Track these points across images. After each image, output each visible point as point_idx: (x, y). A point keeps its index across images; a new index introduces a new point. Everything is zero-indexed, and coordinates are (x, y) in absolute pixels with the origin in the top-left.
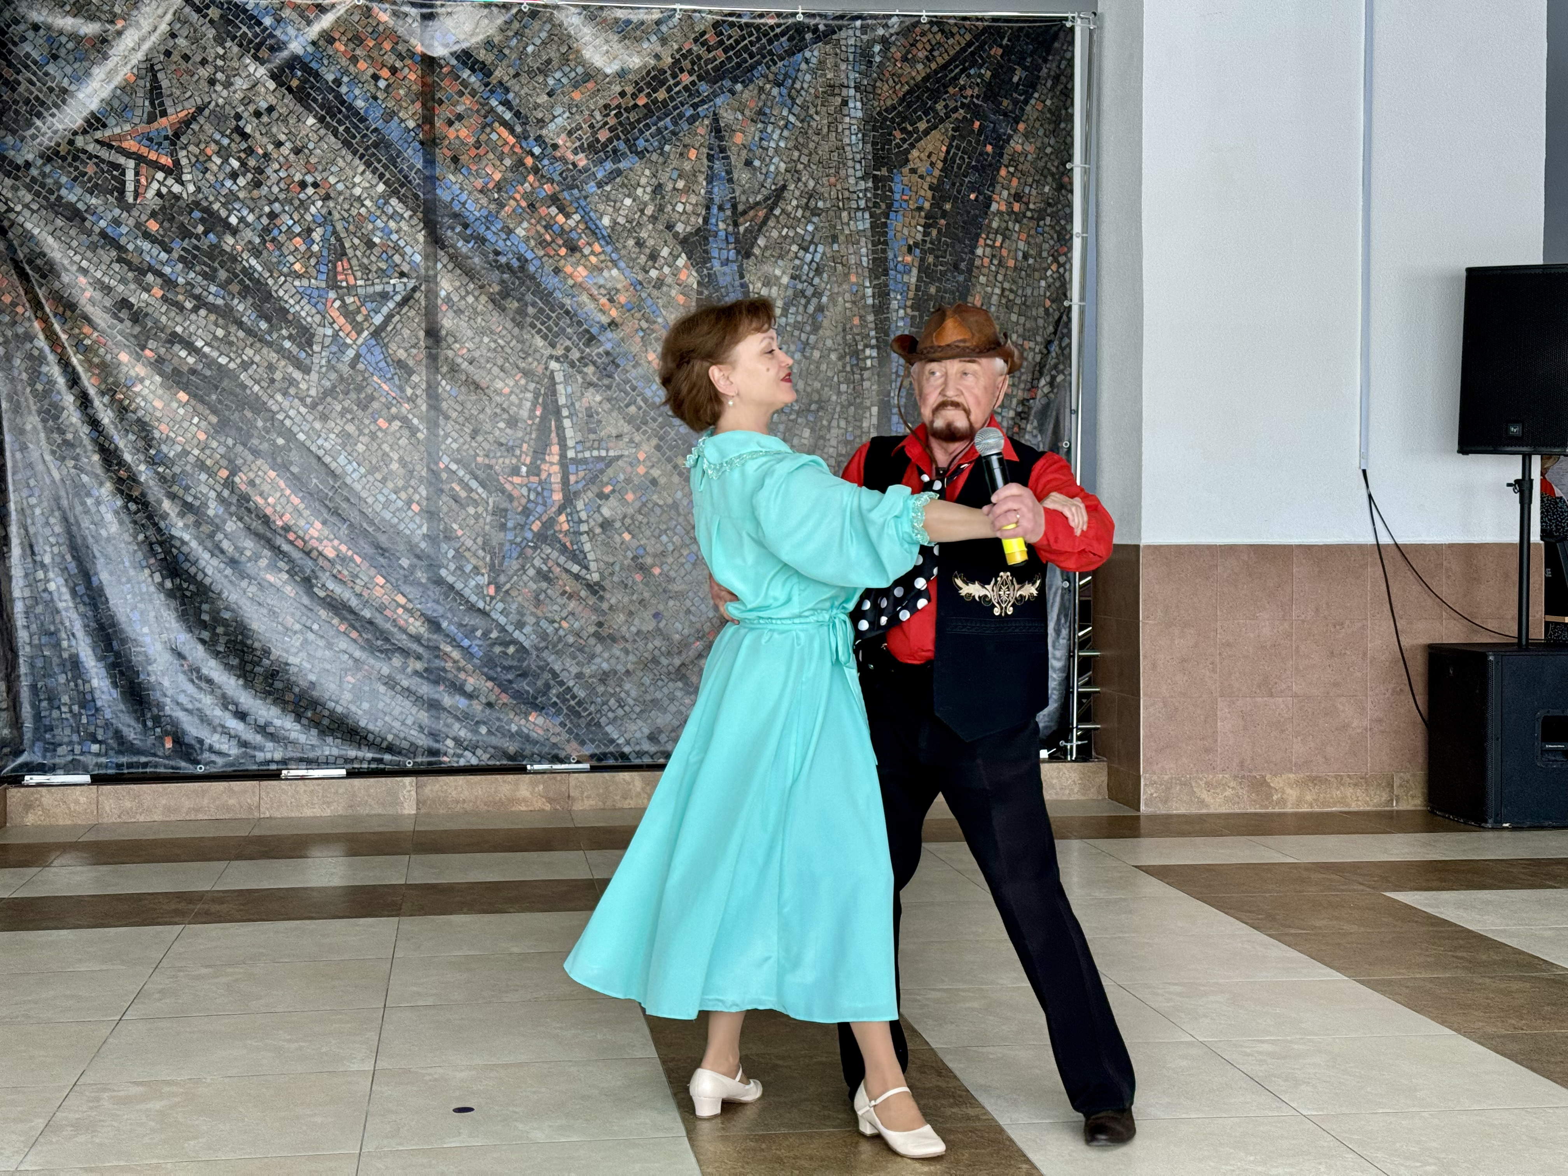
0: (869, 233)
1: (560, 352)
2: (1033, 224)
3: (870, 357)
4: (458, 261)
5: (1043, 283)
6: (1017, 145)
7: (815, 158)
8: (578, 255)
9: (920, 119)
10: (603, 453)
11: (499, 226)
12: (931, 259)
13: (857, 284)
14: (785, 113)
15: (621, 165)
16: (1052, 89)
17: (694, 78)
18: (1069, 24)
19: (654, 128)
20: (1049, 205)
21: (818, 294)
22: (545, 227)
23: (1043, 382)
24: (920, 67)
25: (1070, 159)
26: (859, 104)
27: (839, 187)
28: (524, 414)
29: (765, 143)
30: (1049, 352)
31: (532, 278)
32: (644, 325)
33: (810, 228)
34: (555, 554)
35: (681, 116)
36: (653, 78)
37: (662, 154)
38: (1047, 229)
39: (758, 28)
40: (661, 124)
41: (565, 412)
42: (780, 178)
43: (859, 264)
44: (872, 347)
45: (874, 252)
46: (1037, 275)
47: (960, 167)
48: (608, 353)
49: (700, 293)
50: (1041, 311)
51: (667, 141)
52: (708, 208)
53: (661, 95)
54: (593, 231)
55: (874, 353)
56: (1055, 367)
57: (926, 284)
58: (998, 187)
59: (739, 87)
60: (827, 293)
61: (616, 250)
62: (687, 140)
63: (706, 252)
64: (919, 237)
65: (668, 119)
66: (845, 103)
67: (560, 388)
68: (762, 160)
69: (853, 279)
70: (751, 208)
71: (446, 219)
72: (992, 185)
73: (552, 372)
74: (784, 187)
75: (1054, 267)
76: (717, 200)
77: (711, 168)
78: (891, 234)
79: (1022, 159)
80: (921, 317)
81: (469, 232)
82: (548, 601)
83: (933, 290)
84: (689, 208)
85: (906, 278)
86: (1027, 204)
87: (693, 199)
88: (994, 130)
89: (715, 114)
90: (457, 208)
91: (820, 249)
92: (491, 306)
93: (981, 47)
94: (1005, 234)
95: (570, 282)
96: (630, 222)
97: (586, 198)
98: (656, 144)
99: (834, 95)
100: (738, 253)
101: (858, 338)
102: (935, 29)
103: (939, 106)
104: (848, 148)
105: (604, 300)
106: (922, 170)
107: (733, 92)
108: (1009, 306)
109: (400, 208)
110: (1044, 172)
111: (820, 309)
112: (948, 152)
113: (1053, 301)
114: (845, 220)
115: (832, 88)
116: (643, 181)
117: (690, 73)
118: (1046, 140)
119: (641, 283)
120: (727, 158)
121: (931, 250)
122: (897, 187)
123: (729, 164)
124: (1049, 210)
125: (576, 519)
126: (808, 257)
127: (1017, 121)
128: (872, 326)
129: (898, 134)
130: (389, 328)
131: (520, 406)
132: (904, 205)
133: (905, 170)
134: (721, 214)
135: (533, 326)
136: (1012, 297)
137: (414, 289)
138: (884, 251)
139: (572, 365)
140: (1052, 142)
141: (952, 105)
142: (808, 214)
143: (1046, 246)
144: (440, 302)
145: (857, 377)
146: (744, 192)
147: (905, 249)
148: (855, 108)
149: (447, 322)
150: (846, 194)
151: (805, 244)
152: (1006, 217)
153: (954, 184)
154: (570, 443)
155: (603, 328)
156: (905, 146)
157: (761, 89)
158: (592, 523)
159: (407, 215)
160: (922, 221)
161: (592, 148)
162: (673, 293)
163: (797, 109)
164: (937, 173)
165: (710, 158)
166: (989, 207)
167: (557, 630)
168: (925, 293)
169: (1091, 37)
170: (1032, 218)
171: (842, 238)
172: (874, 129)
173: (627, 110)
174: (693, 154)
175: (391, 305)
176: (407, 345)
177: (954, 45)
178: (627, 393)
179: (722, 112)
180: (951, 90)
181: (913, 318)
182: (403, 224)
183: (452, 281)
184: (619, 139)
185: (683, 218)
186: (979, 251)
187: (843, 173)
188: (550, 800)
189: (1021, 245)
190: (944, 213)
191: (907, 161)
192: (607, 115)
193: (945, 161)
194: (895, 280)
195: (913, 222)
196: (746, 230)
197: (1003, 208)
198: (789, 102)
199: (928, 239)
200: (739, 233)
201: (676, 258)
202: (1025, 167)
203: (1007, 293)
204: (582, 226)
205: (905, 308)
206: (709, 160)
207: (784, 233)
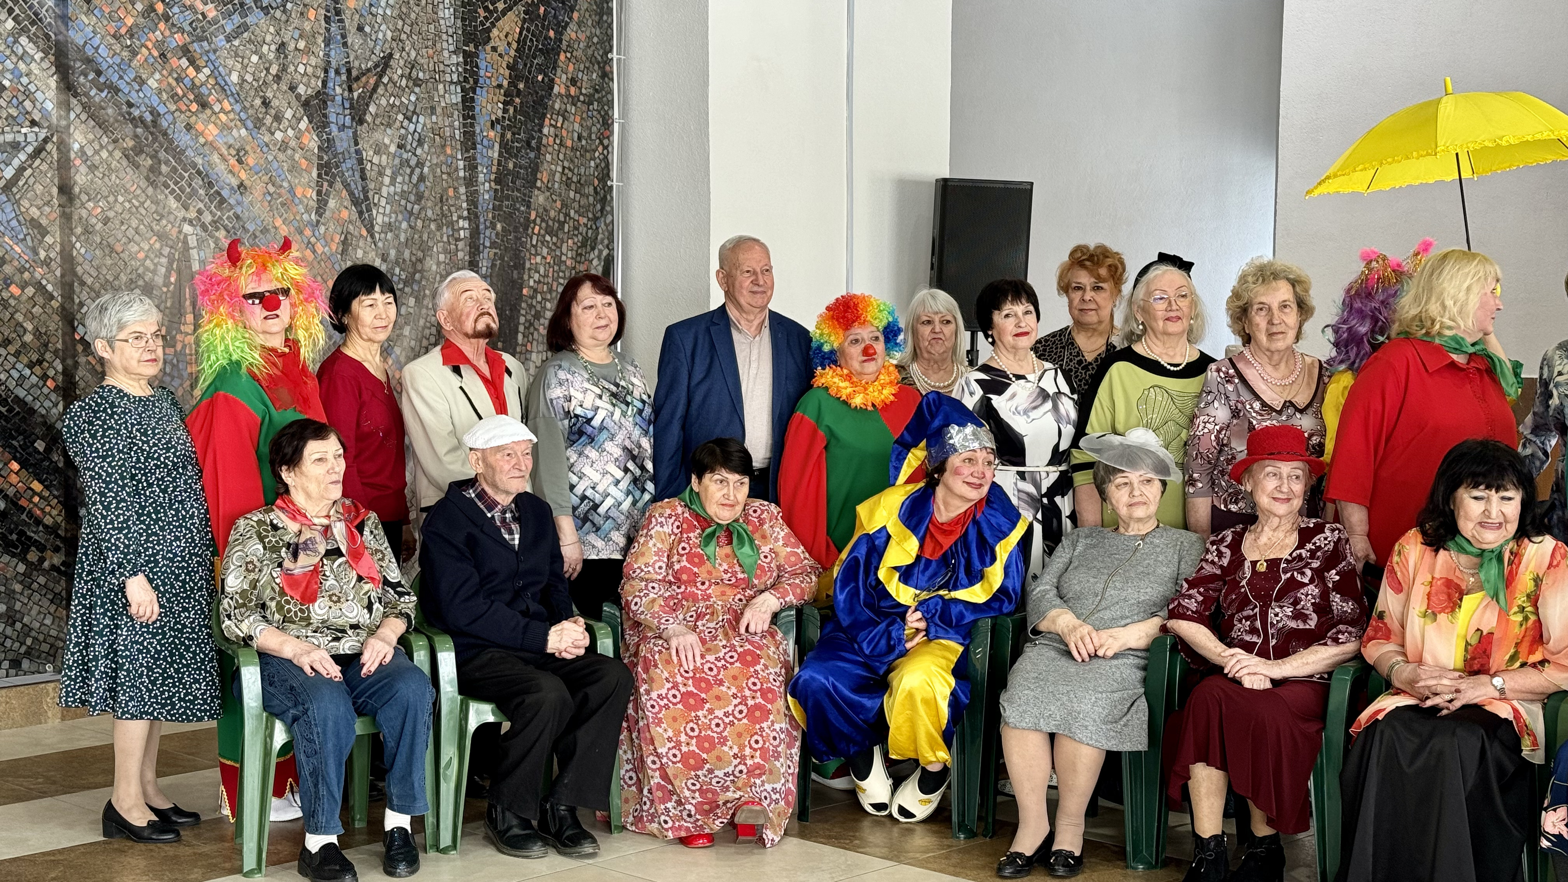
0: (460, 106)
1: (193, 214)
2: (585, 108)
3: (463, 228)
4: (92, 113)
5: (592, 163)
6: (571, 33)
7: (416, 29)
8: (208, 112)
11: (132, 76)
12: (509, 135)
13: (452, 156)
15: (248, 20)
20: (597, 91)
21: (420, 164)
22: (176, 80)
23: (592, 256)
25: (611, 51)
27: (436, 60)
28: (159, 280)
29: (374, 10)
30: (597, 228)
31: (165, 134)
32: (272, 189)
33: (413, 98)
37: (284, 11)
38: (595, 113)
42: (387, 46)
43: (453, 137)
44: (464, 219)
45: (465, 125)
46: (588, 155)
47: (530, 48)
48: (238, 217)
49: (320, 158)
50: (591, 188)
52: (326, 71)
54: (223, 89)
55: (466, 226)
56: (602, 241)
57: (506, 159)
58: (559, 70)
60: (428, 164)
61: (244, 108)
63: (325, 116)
64: (500, 113)
67: (194, 253)
68: (372, 27)
69: (449, 151)
70: (364, 74)
71: (78, 64)
72: (554, 68)
73: (186, 236)
74: (391, 56)
75: (600, 149)
76: (334, 64)
77: (328, 30)
78: (477, 109)
79: (576, 46)
80: (502, 191)
81: (102, 80)
83: (511, 165)
84: (310, 70)
85: (490, 153)
86: (580, 88)
87: (313, 61)
88: (555, 17)
90: (89, 52)
91: (422, 119)
92: (125, 162)
94: (564, 114)
95: (202, 140)
96: (257, 80)
97: (215, 51)
98: (279, 1)
100: (353, 119)
101: (453, 209)
104: (442, 22)
105: (233, 161)
106: (501, 49)
108: (568, 183)
109: (31, 48)
110: (592, 59)
111: (422, 179)
112: (521, 33)
113: (599, 181)
116: (269, 38)
118: (593, 30)
119: (267, 145)
120: (341, 21)
121: (509, 127)
122: (482, 64)
123: (344, 28)
124: (597, 96)
126: (412, 127)
127: (572, 10)
128: (464, 197)
129: (482, 12)
130: (21, 183)
131: (154, 272)
132: (488, 81)
133: (488, 48)
134: (338, 78)
135: (167, 186)
136: (570, 175)
137: (46, 140)
138: (472, 125)
139: (204, 227)
140: (598, 33)
142: (411, 84)
143: (594, 129)
144: (73, 155)
145: (453, 247)
146: (357, 58)
147: (489, 124)
149: (81, 178)
150: (442, 67)
151: (409, 114)
152: (565, 100)
153: (525, 65)
155: (233, 191)
156: (488, 24)
159: (38, 56)
160: (502, 98)
162: (297, 156)
164: (512, 53)
165: (327, 19)
166: (552, 88)
168: (505, 168)
170: (584, 102)
171: (439, 110)
172: (463, 5)
174: (312, 14)
175: (23, 156)
176: (39, 202)
181: (496, 191)
182: (33, 66)
183: (85, 134)
185: (305, 80)
186: (545, 131)
187: (438, 45)
189: (577, 126)
190: (519, 93)
191: (489, 39)
193: (518, 42)
194: (481, 153)
195: (495, 99)
196: (359, 97)
197: (563, 91)
199: (506, 116)
200: (353, 99)
201: (299, 120)
202: (579, 54)
203: (566, 171)
204: (212, 81)
205: (490, 181)
206: (326, 22)
207: (391, 102)
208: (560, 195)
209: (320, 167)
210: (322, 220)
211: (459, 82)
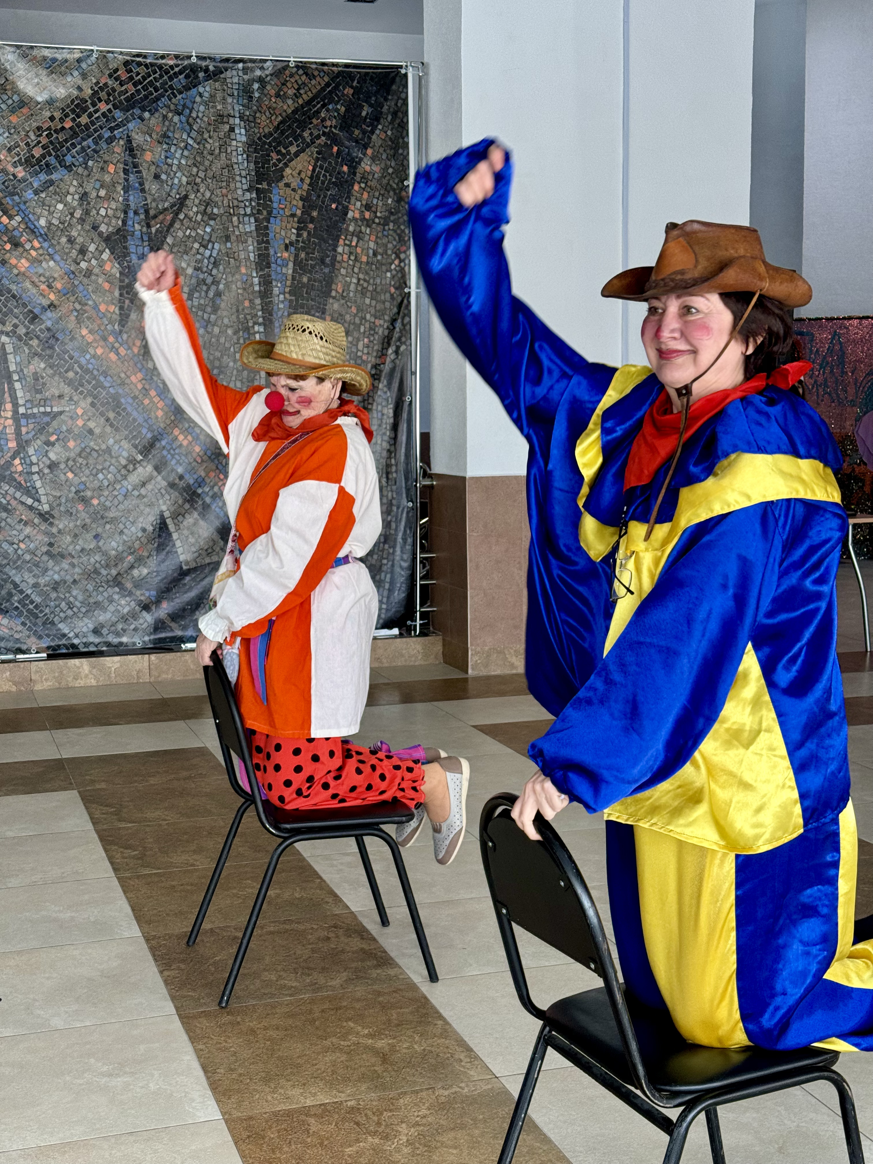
0: (254, 234)
1: (9, 328)
2: (380, 228)
3: (258, 332)
5: (389, 275)
6: (366, 166)
7: (210, 174)
8: (21, 249)
9: (291, 144)
10: (48, 409)
12: (303, 255)
13: (247, 275)
14: (185, 136)
15: (53, 177)
16: (392, 122)
17: (110, 106)
18: (403, 71)
19: (79, 147)
20: (392, 213)
21: (216, 282)
23: (390, 351)
24: (290, 102)
25: (407, 178)
26: (243, 131)
27: (230, 197)
29: (169, 161)
30: (394, 328)
32: (78, 306)
33: (208, 230)
34: (12, 491)
35: (100, 137)
36: (77, 106)
37: (86, 168)
38: (391, 232)
39: (160, 67)
40: (84, 143)
41: (15, 377)
42: (182, 189)
43: (248, 259)
44: (260, 324)
45: (259, 249)
46: (384, 268)
47: (323, 183)
48: (49, 329)
49: (121, 281)
50: (388, 295)
51: (88, 157)
52: (126, 213)
53: (84, 119)
54: (33, 231)
55: (261, 329)
56: (399, 339)
57: (300, 275)
58: (353, 200)
59: (147, 115)
60: (223, 281)
61: (52, 245)
62: (106, 157)
63: (125, 248)
64: (294, 238)
65: (90, 140)
66: (232, 130)
67: (11, 357)
68: (168, 175)
69: (243, 270)
70: (161, 213)
72: (349, 197)
73: (3, 344)
74: (186, 197)
75: (397, 262)
76: (133, 206)
77: (127, 180)
78: (271, 235)
79: (370, 177)
80: (297, 300)
82: (8, 527)
83: (305, 280)
84: (110, 212)
85: (284, 270)
86: (375, 213)
87: (113, 205)
88: (349, 154)
89: (128, 136)
91: (217, 246)
93: (336, 88)
94: (359, 235)
95: (15, 271)
96: (63, 223)
97: (25, 203)
98: (81, 160)
99: (223, 123)
101: (249, 317)
102: (301, 72)
103: (306, 134)
104: (235, 166)
105: (43, 287)
106: (294, 185)
107: (143, 120)
108: (363, 292)
110: (387, 188)
111: (218, 294)
112: (314, 170)
113: (396, 289)
114: (236, 224)
115: (221, 118)
116: (72, 190)
117: (107, 102)
118: (389, 163)
119: (73, 273)
120: (139, 172)
122: (275, 198)
123: (142, 178)
124: (392, 218)
125: (28, 462)
126: (207, 253)
127: (365, 147)
128: (260, 307)
129: (274, 155)
132: (281, 212)
133: (281, 184)
134: (137, 218)
136: (365, 285)
138: (267, 249)
139: (20, 339)
140: (393, 164)
141: (315, 133)
142: (206, 218)
143: (390, 246)
146: (154, 200)
147: (283, 247)
148: (241, 135)
150: (236, 203)
151: (204, 243)
152: (360, 223)
154: (21, 402)
155: (44, 309)
156: (281, 165)
157: (165, 117)
158: (42, 466)
160: (296, 225)
161: (28, 162)
162: (100, 281)
163: (194, 134)
164: (305, 187)
165: (126, 172)
166: (346, 214)
167: (16, 550)
168: (300, 282)
169: (421, 83)
170: (379, 224)
171: (233, 238)
172: (256, 151)
173: (56, 131)
174: (111, 169)
177: (316, 85)
178: (66, 361)
179: (134, 135)
180: (315, 121)
181: (291, 301)
184: (50, 155)
185: (106, 220)
186: (340, 249)
187: (232, 185)
188: (15, 684)
189: (372, 245)
190: (312, 220)
191: (282, 177)
192: (41, 135)
193: (311, 178)
194: (276, 271)
195: (289, 226)
196: (157, 230)
197: (357, 215)
198: (188, 127)
199: (300, 239)
200: (151, 233)
201: (102, 252)
202: (373, 183)
203: (362, 282)
204: (23, 226)
205: (284, 293)
206: (125, 174)
207: (187, 233)
208: (356, 302)
209: (121, 288)
210: (125, 329)
211: (252, 214)
